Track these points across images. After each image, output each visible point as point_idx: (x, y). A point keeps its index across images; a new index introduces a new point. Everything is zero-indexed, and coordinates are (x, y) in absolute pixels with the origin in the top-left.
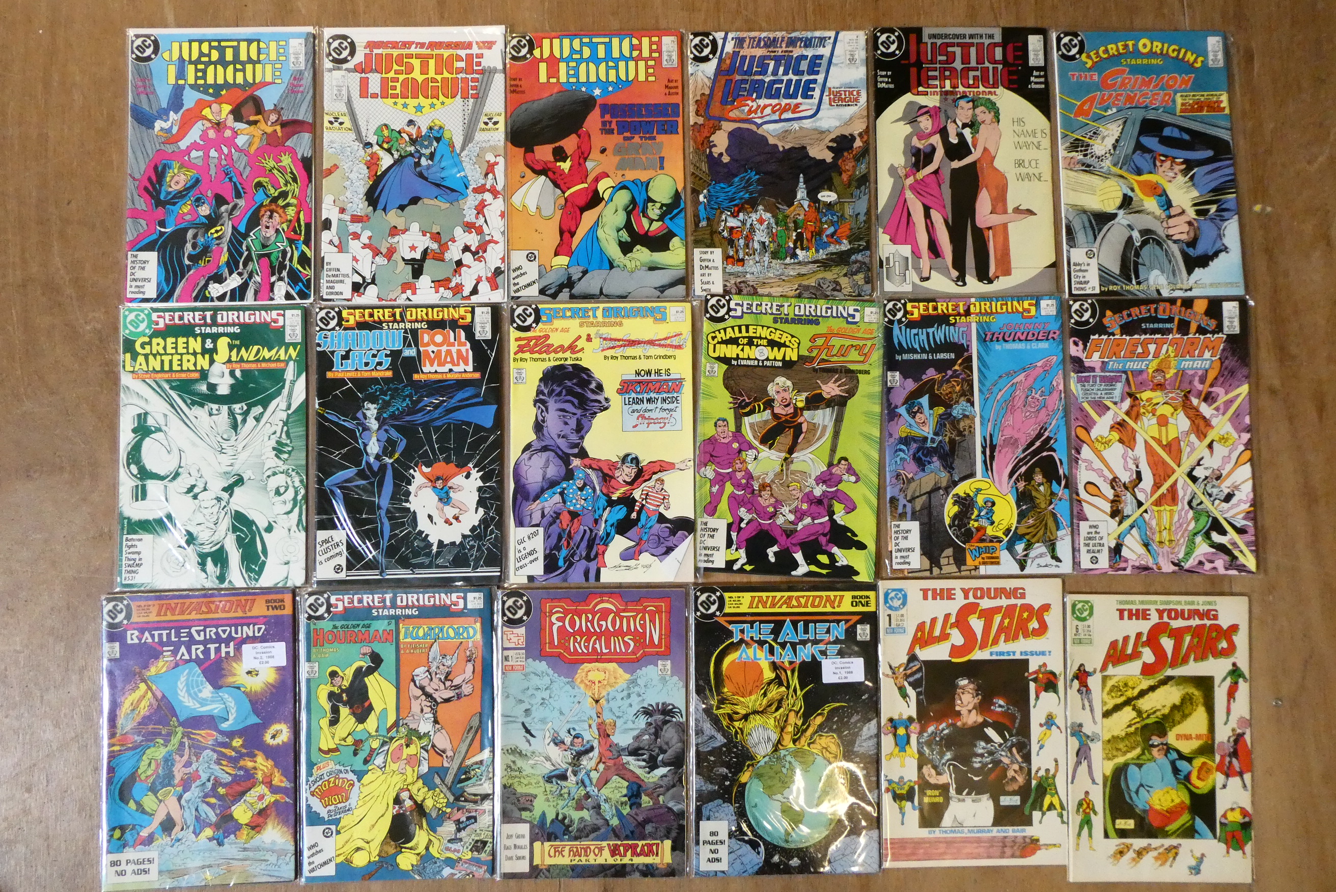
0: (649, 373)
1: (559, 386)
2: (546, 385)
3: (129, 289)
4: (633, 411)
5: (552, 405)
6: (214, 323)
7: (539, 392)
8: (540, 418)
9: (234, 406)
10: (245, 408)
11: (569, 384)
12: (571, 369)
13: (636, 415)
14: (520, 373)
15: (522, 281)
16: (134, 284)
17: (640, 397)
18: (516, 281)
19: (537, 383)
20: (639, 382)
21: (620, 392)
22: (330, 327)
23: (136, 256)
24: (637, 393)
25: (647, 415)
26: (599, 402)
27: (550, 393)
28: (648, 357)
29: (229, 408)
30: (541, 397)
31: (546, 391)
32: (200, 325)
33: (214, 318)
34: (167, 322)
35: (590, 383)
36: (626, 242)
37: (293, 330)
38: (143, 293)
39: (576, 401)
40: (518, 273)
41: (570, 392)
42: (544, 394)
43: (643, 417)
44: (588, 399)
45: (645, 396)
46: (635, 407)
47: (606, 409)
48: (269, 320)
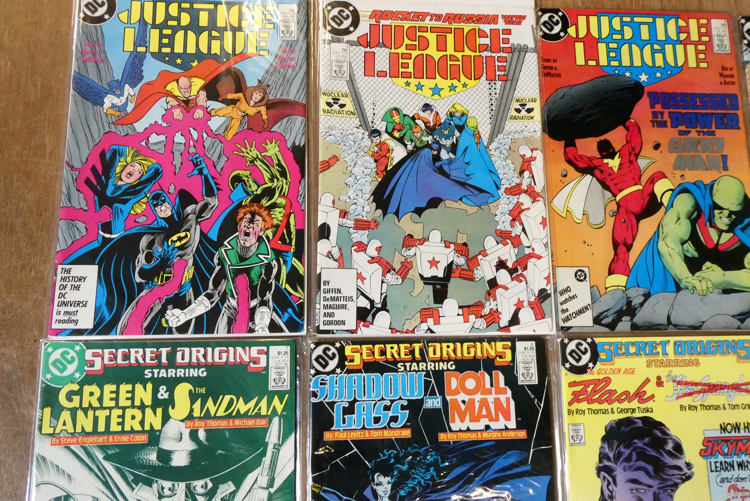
0: (737, 427)
1: (627, 447)
2: (610, 446)
3: (55, 317)
4: (723, 481)
5: (621, 475)
6: (172, 364)
7: (603, 456)
8: (607, 493)
9: (195, 483)
10: (210, 485)
11: (640, 444)
12: (640, 424)
13: (726, 485)
14: (576, 431)
15: (573, 307)
16: (63, 309)
17: (729, 460)
18: (564, 307)
19: (599, 444)
20: (726, 440)
21: (703, 454)
22: (328, 369)
23: (69, 271)
24: (724, 455)
25: (740, 485)
26: (679, 468)
27: (618, 457)
28: (734, 407)
29: (188, 487)
30: (606, 463)
31: (611, 455)
32: (152, 367)
33: (171, 356)
34: (106, 361)
35: (665, 442)
36: (694, 258)
37: (280, 374)
38: (76, 322)
39: (650, 468)
40: (566, 296)
41: (642, 456)
42: (609, 459)
43: (736, 489)
44: (665, 465)
45: (736, 459)
46: (725, 474)
47: (689, 478)
48: (246, 359)
